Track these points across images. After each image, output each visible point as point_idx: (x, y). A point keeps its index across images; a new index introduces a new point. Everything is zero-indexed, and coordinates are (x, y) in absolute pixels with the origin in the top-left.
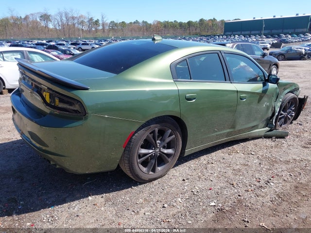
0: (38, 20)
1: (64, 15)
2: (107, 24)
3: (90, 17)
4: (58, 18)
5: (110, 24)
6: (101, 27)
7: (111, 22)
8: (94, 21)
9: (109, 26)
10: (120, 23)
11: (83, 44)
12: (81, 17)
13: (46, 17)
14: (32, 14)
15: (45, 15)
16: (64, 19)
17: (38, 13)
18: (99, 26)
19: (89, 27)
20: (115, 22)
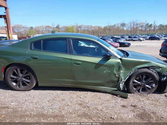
0: (120, 26)
1: (132, 23)
2: (157, 26)
3: (147, 23)
4: (129, 25)
5: (159, 26)
6: (153, 28)
7: (160, 25)
8: (149, 25)
9: (158, 27)
10: (165, 25)
11: (134, 37)
12: (142, 23)
13: (123, 25)
14: (117, 24)
15: (123, 24)
16: (132, 25)
17: (120, 23)
18: (152, 27)
19: (145, 28)
20: (163, 25)
